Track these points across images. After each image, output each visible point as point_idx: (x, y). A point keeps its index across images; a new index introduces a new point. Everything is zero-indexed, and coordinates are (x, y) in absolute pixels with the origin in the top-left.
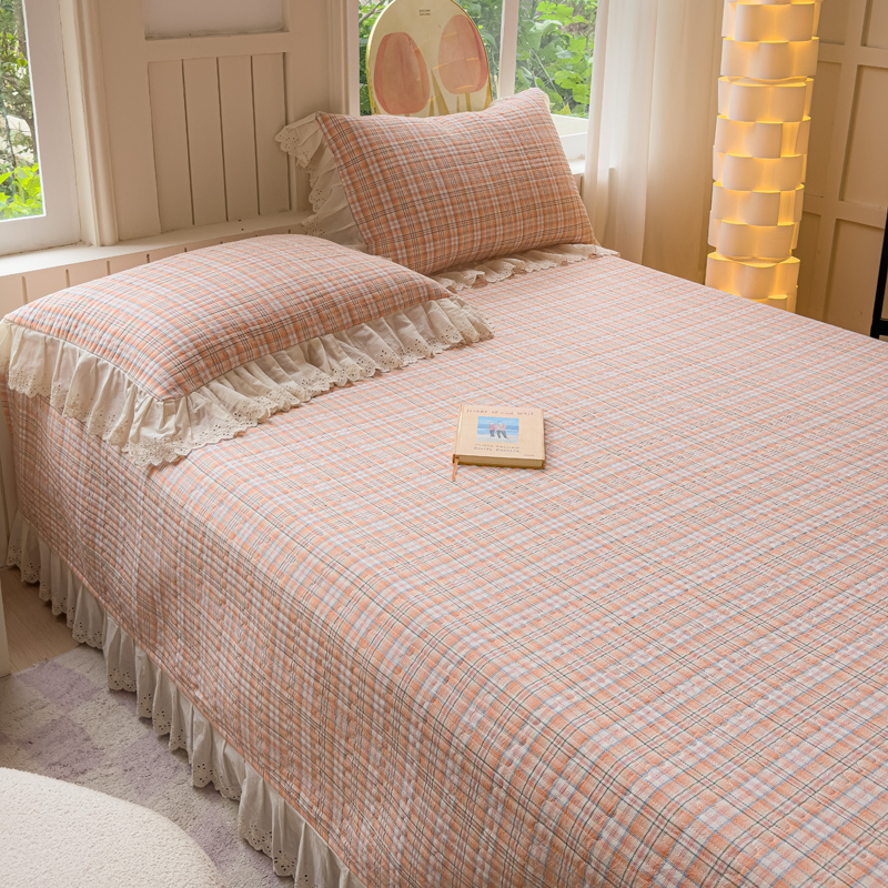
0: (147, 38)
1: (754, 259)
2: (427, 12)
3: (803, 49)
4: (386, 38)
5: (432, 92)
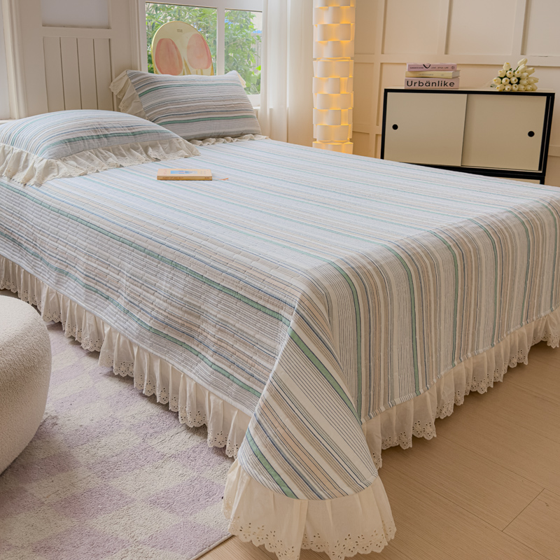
0: (43, 26)
2: (181, 31)
3: (347, 44)
4: (161, 41)
5: (184, 67)
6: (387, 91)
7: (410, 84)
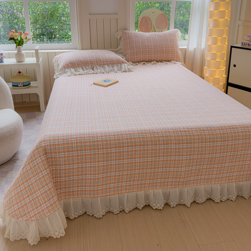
4: (144, 17)
5: (153, 29)
6: (232, 47)
7: (243, 44)
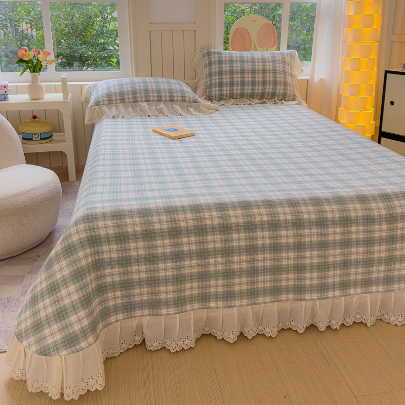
1: (351, 109)
4: (237, 29)
5: (253, 47)
6: (387, 72)
